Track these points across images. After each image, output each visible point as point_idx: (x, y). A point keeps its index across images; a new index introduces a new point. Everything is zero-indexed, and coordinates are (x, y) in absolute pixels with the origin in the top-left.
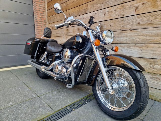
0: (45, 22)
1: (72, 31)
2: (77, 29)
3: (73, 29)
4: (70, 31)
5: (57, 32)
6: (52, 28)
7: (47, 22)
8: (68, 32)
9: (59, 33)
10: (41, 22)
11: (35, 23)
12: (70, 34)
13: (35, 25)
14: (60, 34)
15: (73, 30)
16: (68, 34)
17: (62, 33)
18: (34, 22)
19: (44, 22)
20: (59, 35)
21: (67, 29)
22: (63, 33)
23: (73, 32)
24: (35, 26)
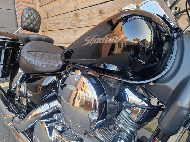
0: (34, 3)
1: (86, 18)
2: (98, 12)
3: (88, 12)
4: (81, 18)
5: (57, 21)
6: (47, 15)
7: (38, 4)
8: (77, 20)
9: (59, 23)
10: (25, 4)
11: (16, 7)
12: (81, 24)
13: (17, 9)
14: (61, 24)
15: (89, 14)
16: (79, 24)
17: (65, 23)
18: (15, 4)
19: (32, 3)
20: (61, 26)
21: (76, 14)
22: (67, 23)
23: (90, 19)
24: (16, 12)
